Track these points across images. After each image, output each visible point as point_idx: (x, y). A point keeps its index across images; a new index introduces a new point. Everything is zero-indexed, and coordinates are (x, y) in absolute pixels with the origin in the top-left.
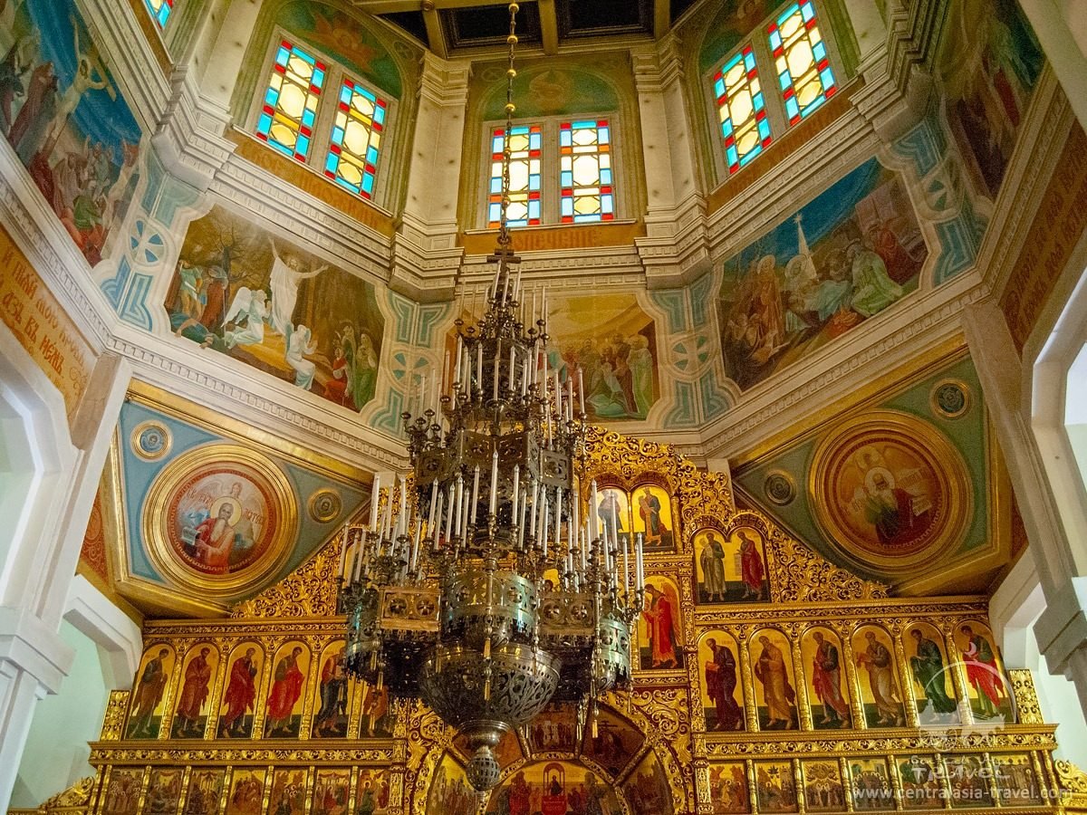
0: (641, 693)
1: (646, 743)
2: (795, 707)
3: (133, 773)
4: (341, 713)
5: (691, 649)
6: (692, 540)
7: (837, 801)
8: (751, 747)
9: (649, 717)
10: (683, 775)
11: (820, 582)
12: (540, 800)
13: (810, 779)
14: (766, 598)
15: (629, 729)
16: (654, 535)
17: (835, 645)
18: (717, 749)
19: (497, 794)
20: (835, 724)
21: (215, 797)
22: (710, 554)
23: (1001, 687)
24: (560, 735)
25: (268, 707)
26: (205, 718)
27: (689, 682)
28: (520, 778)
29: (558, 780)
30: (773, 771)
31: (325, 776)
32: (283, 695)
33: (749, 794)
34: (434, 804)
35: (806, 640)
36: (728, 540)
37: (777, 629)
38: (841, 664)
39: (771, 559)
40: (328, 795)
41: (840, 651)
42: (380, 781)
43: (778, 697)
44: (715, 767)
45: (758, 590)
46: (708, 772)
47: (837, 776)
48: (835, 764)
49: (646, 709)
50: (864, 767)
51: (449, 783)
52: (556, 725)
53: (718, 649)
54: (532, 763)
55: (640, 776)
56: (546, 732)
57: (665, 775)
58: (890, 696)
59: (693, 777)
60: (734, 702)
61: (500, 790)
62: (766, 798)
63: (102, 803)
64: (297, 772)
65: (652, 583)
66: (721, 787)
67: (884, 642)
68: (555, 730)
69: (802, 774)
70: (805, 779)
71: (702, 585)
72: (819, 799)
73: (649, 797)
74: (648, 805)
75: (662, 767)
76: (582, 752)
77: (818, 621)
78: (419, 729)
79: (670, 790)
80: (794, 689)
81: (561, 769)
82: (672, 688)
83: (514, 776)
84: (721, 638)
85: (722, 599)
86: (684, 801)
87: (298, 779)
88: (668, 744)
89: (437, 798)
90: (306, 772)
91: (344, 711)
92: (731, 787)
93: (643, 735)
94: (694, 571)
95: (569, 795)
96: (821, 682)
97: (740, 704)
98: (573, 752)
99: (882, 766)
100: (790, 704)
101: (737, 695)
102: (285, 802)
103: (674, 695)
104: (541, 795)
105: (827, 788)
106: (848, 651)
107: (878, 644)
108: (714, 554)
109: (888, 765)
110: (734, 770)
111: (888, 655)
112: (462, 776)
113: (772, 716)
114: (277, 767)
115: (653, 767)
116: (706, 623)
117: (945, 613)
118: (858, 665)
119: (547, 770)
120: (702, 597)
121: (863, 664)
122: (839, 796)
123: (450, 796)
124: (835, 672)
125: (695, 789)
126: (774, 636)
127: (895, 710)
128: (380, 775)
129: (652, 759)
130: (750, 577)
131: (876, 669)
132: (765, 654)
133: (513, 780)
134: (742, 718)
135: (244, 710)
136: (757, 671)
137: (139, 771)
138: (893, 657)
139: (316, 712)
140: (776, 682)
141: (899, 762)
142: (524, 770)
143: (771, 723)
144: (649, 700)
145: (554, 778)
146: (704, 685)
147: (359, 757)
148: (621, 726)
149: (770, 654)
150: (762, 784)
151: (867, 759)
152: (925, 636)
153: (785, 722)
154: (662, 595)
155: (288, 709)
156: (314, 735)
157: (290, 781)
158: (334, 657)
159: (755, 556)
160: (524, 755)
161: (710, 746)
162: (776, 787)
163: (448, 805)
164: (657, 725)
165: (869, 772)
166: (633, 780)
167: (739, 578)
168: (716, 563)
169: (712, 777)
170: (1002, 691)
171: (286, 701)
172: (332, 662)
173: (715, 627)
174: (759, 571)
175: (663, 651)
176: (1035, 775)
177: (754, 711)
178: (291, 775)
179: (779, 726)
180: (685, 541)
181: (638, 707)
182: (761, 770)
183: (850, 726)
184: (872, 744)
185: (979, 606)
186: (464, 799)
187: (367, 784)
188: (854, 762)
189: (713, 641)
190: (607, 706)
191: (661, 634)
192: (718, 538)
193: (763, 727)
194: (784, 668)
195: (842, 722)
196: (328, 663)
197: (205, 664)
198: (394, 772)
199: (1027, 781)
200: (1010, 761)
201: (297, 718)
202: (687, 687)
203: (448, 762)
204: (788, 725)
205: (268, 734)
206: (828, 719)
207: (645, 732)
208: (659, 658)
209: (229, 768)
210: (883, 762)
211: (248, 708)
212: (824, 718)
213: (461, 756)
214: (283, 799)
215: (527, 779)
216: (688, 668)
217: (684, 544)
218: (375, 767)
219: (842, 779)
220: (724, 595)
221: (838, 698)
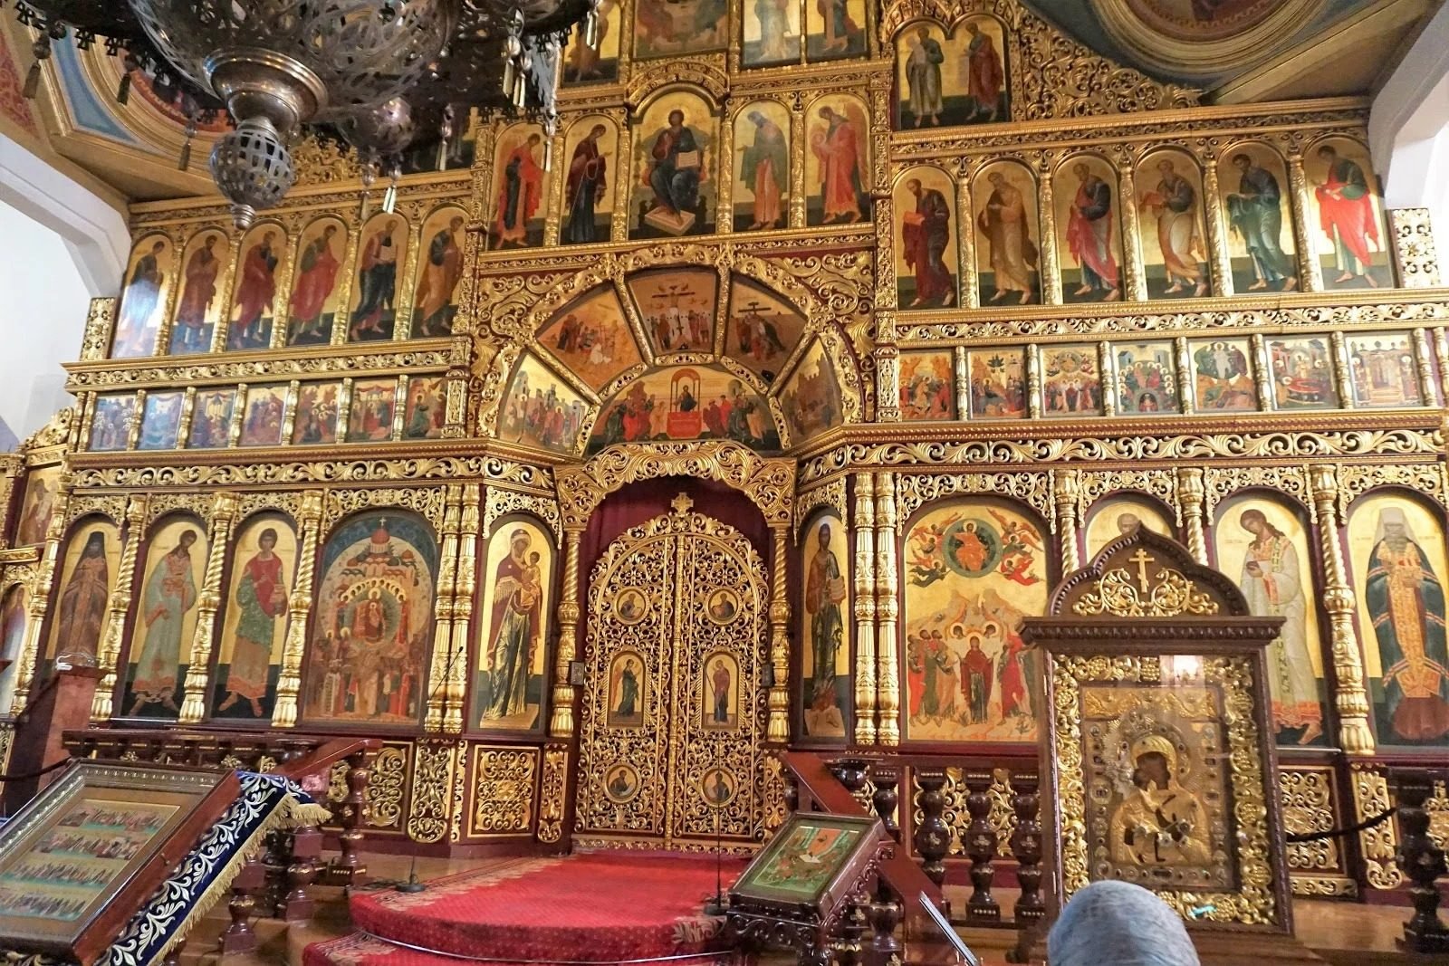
0: (804, 259)
1: (809, 329)
2: (1036, 273)
3: (123, 399)
4: (386, 307)
5: (883, 192)
6: (894, 39)
7: (1091, 403)
8: (964, 329)
9: (814, 291)
10: (860, 370)
11: (1092, 89)
12: (665, 418)
13: (1051, 373)
14: (1004, 116)
15: (785, 311)
16: (836, 37)
17: (1106, 181)
18: (911, 334)
19: (606, 412)
20: (1098, 295)
21: (224, 423)
22: (921, 58)
23: (1374, 236)
24: (692, 327)
25: (292, 306)
26: (211, 325)
27: (877, 240)
28: (638, 389)
29: (691, 391)
30: (996, 362)
31: (364, 391)
32: (311, 289)
33: (956, 395)
34: (510, 421)
35: (1062, 176)
36: (950, 36)
37: (1018, 161)
38: (1114, 208)
39: (1016, 59)
40: (369, 414)
41: (1114, 190)
42: (436, 393)
43: (1011, 259)
44: (908, 357)
45: (993, 107)
46: (897, 364)
47: (1095, 368)
48: (1092, 352)
49: (810, 282)
50: (1137, 355)
51: (533, 395)
52: (685, 314)
53: (925, 193)
54: (654, 369)
55: (802, 377)
56: (673, 324)
57: (833, 372)
58: (1189, 253)
59: (875, 372)
60: (943, 267)
61: (610, 408)
62: (982, 401)
63: (85, 438)
64: (328, 387)
65: (832, 105)
66: (916, 386)
67: (1187, 175)
68: (685, 322)
69: (1040, 364)
70: (1044, 373)
71: (907, 104)
72: (1062, 401)
73: (812, 406)
74: (811, 417)
75: (830, 359)
76: (724, 353)
77: (1083, 147)
78: (488, 323)
79: (840, 391)
80: (1037, 246)
81: (695, 377)
82: (852, 251)
83: (631, 387)
84: (930, 179)
85: (935, 121)
86: (857, 406)
87: (330, 396)
88: (842, 328)
89: (514, 413)
90: (339, 386)
91: (390, 304)
92: (931, 387)
93: (805, 318)
94: (895, 84)
95: (705, 410)
96: (1080, 236)
97: (953, 270)
98: (713, 352)
99: (1166, 354)
100: (1030, 268)
101: (948, 257)
102: (314, 426)
103: (853, 261)
104: (667, 411)
105: (1077, 386)
106: (1128, 188)
107: (1176, 178)
108: (928, 59)
109: (1176, 351)
110: (936, 362)
111: (1190, 193)
112: (554, 386)
113: (1000, 286)
114: (303, 382)
115: (818, 363)
116: (909, 156)
117: (1293, 127)
118: (1141, 209)
119: (676, 378)
120: (903, 119)
121: (1149, 208)
122: (1094, 397)
123: (535, 411)
124: (1103, 222)
125: (876, 389)
126: (1011, 172)
127: (1196, 273)
128: (436, 385)
129: (817, 352)
130: (981, 89)
131: (1170, 215)
132: (996, 197)
133: (628, 393)
134: (954, 290)
135: (261, 312)
136: (981, 222)
137: (130, 397)
138: (1199, 196)
139: (354, 309)
140: (1011, 237)
141: (1194, 347)
142: (643, 379)
143: (997, 295)
144: (816, 268)
145: (686, 388)
146: (899, 245)
147: (407, 362)
148: (776, 307)
149: (1005, 197)
150: (977, 381)
151: (1142, 343)
152: (1255, 164)
153: (1020, 293)
154: (845, 120)
155: (318, 306)
156: (351, 339)
157: (320, 399)
158: (379, 235)
159: (992, 56)
160: (643, 358)
161: (903, 329)
162: (999, 386)
163: (532, 423)
164: (825, 302)
165: (1145, 362)
166: (793, 386)
167: (965, 92)
168: (930, 71)
169: (903, 372)
170: (1376, 242)
171: (316, 294)
172: (376, 241)
173: (921, 161)
174: (995, 78)
175: (840, 200)
176: (1418, 366)
177: (973, 279)
178: (322, 390)
179: (1011, 298)
180: (884, 39)
181: (798, 279)
182: (977, 363)
183: (1122, 298)
184: (1153, 322)
185: (1355, 113)
186: (557, 416)
187: (420, 398)
188: (1123, 348)
189: (918, 183)
190: (753, 279)
191: (839, 176)
192: (937, 35)
193: (984, 301)
194: (1023, 216)
195: (1107, 292)
196: (371, 243)
197: (211, 256)
198: (453, 378)
199: (1403, 373)
200: (1378, 344)
201: (330, 318)
202: (873, 249)
203: (529, 365)
204: (1025, 297)
205: (292, 340)
206: (1086, 288)
207: (807, 312)
208: (833, 209)
209: (242, 387)
210: (1167, 347)
211: (266, 309)
212: (1081, 286)
213: (549, 358)
214: (311, 421)
215: (648, 390)
216: (875, 221)
217: (881, 45)
218: (429, 375)
219: (1101, 373)
220: (938, 116)
221: (1104, 258)
